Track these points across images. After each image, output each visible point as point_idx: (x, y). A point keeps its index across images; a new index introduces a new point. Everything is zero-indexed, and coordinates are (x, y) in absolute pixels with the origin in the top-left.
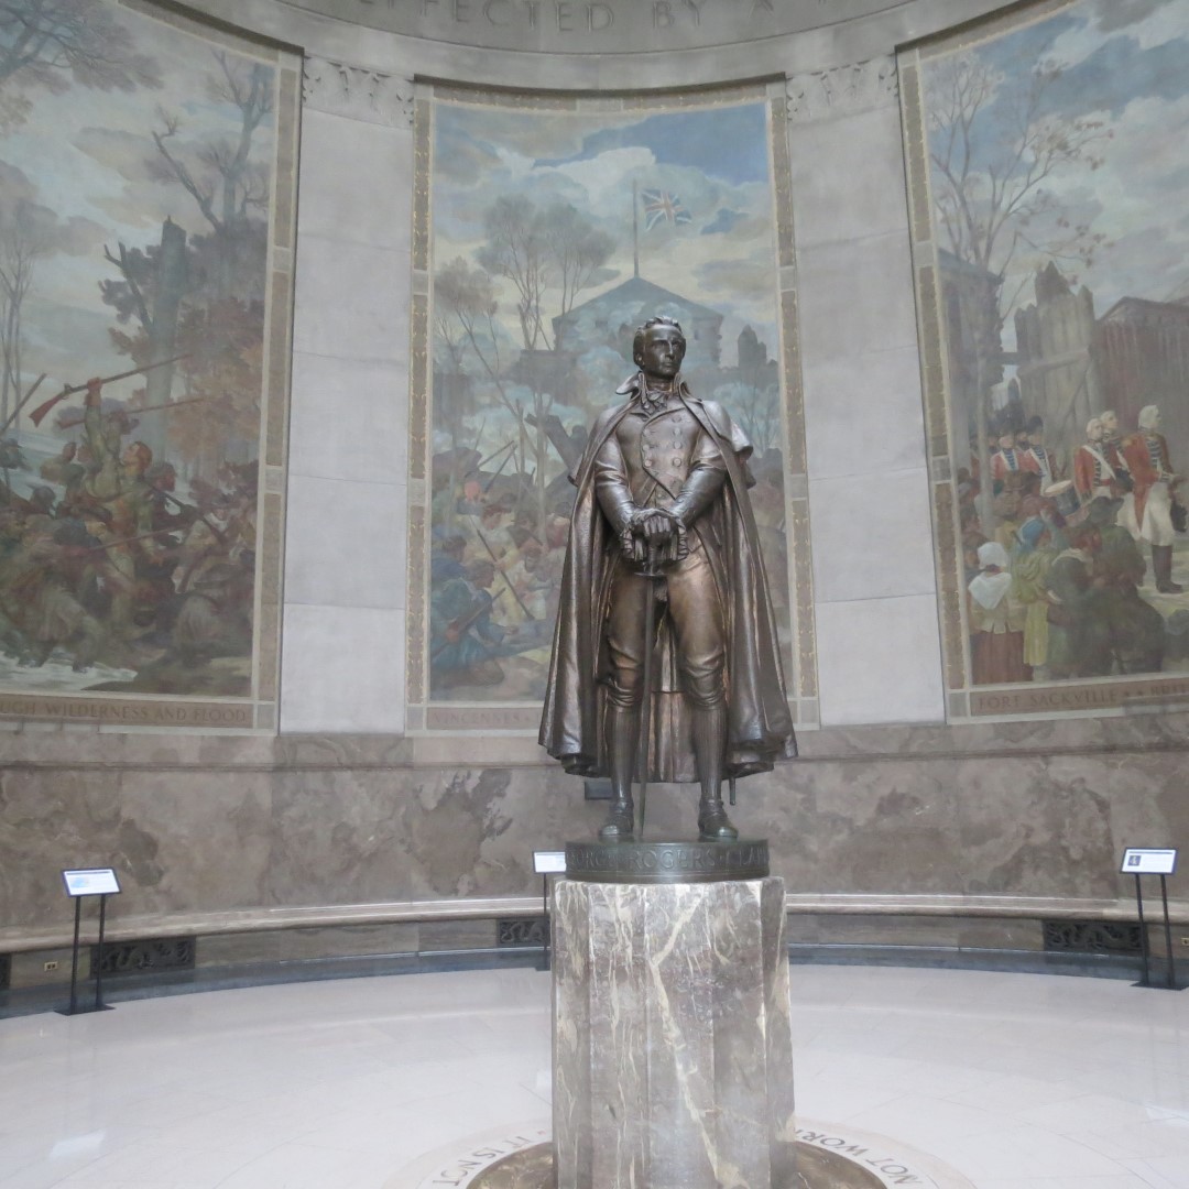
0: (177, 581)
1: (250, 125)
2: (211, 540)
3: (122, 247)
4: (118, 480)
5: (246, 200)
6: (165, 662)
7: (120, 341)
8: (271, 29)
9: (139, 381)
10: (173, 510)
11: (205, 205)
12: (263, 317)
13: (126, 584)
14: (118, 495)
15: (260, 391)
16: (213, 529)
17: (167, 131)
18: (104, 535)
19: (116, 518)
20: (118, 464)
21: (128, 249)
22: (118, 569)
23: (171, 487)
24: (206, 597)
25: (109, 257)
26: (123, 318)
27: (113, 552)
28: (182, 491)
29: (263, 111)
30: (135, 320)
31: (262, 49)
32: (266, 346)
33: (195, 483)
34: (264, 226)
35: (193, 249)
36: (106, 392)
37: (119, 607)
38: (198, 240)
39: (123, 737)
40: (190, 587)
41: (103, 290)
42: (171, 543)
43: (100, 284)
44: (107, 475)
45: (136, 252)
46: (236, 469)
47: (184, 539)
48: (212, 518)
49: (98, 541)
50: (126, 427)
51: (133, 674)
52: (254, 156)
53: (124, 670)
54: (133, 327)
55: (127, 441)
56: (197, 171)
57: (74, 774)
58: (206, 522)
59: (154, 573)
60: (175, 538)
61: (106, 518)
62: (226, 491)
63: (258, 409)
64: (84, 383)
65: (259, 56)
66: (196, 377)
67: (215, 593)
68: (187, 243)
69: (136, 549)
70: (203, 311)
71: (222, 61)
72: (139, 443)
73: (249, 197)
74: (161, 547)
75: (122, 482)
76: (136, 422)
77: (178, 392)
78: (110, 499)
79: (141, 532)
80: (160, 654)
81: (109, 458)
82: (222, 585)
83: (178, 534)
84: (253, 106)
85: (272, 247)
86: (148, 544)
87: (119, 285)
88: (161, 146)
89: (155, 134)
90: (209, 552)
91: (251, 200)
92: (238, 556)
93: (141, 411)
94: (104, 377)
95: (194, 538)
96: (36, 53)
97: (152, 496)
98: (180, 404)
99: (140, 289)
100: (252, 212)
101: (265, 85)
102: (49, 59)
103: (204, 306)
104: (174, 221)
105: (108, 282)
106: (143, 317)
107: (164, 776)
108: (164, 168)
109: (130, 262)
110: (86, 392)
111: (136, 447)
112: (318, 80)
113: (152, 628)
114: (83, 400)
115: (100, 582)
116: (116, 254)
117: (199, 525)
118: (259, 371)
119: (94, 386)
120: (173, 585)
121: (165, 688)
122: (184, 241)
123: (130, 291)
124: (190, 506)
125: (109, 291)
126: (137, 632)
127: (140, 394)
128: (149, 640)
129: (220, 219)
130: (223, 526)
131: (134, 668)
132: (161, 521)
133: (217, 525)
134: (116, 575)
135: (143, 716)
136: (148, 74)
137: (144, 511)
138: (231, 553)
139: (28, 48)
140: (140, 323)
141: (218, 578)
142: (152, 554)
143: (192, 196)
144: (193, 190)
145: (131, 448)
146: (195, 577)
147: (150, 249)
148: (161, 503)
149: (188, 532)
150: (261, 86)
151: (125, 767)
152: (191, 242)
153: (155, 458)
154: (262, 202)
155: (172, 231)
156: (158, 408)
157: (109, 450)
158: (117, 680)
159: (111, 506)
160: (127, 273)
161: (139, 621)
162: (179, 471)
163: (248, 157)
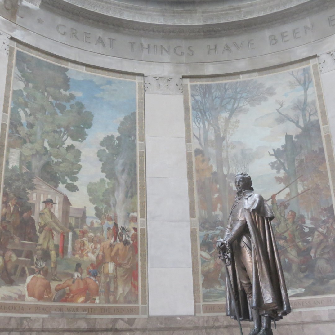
0: (312, 255)
1: (306, 90)
2: (321, 237)
3: (274, 150)
4: (286, 225)
5: (310, 115)
6: (313, 284)
7: (279, 180)
8: (305, 55)
9: (287, 190)
10: (306, 230)
11: (297, 123)
12: (324, 153)
13: (296, 260)
14: (288, 230)
15: (328, 179)
16: (321, 233)
17: (280, 107)
18: (285, 245)
19: (288, 238)
20: (285, 220)
21: (276, 150)
22: (292, 255)
23: (304, 223)
24: (324, 258)
25: (270, 155)
26: (278, 172)
27: (289, 249)
28: (308, 223)
29: (309, 82)
30: (282, 171)
31: (304, 62)
32: (327, 163)
33: (312, 219)
34: (318, 121)
35: (296, 140)
36: (277, 198)
37: (294, 267)
38: (297, 137)
39: (301, 312)
40: (317, 256)
41: (271, 166)
42: (308, 242)
43: (269, 164)
44: (283, 224)
45: (278, 149)
46: (325, 210)
47: (312, 239)
48: (321, 230)
49: (284, 247)
50: (286, 207)
51: (303, 290)
52: (309, 100)
53: (300, 289)
54: (282, 173)
55: (287, 211)
56: (292, 114)
57: (287, 327)
58: (319, 232)
59: (304, 253)
60: (309, 240)
61: (285, 239)
62: (323, 219)
63: (329, 186)
64: (270, 197)
65: (304, 66)
66: (305, 182)
67: (326, 256)
68: (294, 139)
69: (297, 246)
70: (303, 159)
71: (293, 74)
72: (290, 211)
73: (311, 114)
74: (305, 244)
75: (288, 225)
76: (289, 204)
77: (300, 189)
78: (285, 232)
79: (297, 241)
80: (311, 281)
81: (282, 218)
82: (328, 253)
83: (310, 238)
84: (305, 83)
85: (322, 127)
86: (300, 244)
87: (275, 162)
88: (279, 112)
89: (277, 110)
90: (322, 241)
91: (312, 114)
92: (332, 241)
93: (289, 200)
94: (275, 193)
95: (315, 238)
96: (238, 105)
97: (298, 228)
98: (302, 193)
99: (282, 161)
100: (313, 118)
101: (308, 74)
102: (242, 105)
103: (303, 157)
104: (288, 134)
105: (272, 163)
106: (285, 169)
107: (318, 326)
108: (282, 119)
109: (277, 153)
110: (271, 200)
111: (290, 213)
112: (324, 62)
113: (307, 273)
114: (271, 203)
115: (287, 260)
116: (272, 153)
117: (316, 233)
118: (326, 172)
119: (273, 197)
120: (311, 256)
121: (316, 293)
122: (293, 139)
123: (279, 162)
124: (312, 227)
125: (273, 165)
126: (302, 275)
127: (288, 195)
128: (307, 277)
129: (303, 126)
130: (325, 231)
131: (303, 288)
132: (304, 235)
133: (323, 231)
134: (291, 257)
135: (309, 304)
136: (271, 92)
137: (297, 233)
138: (329, 240)
139: (236, 105)
140: (284, 172)
141: (326, 251)
142: (302, 247)
143: (292, 123)
144: (292, 121)
145: (288, 213)
146: (318, 252)
147: (283, 147)
148: (302, 229)
149: (313, 237)
150: (307, 75)
151: (303, 323)
152: (295, 138)
153: (297, 214)
154: (315, 113)
155: (288, 138)
156: (294, 197)
157: (282, 216)
158: (299, 293)
159: (286, 234)
160: (277, 157)
161: (302, 271)
162: (306, 216)
163: (308, 101)
